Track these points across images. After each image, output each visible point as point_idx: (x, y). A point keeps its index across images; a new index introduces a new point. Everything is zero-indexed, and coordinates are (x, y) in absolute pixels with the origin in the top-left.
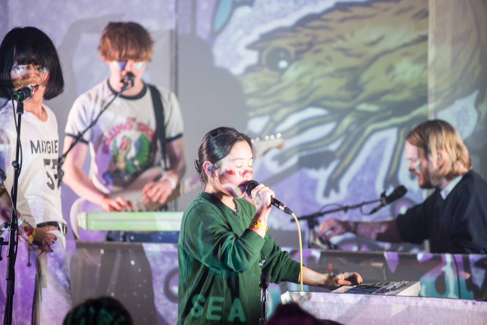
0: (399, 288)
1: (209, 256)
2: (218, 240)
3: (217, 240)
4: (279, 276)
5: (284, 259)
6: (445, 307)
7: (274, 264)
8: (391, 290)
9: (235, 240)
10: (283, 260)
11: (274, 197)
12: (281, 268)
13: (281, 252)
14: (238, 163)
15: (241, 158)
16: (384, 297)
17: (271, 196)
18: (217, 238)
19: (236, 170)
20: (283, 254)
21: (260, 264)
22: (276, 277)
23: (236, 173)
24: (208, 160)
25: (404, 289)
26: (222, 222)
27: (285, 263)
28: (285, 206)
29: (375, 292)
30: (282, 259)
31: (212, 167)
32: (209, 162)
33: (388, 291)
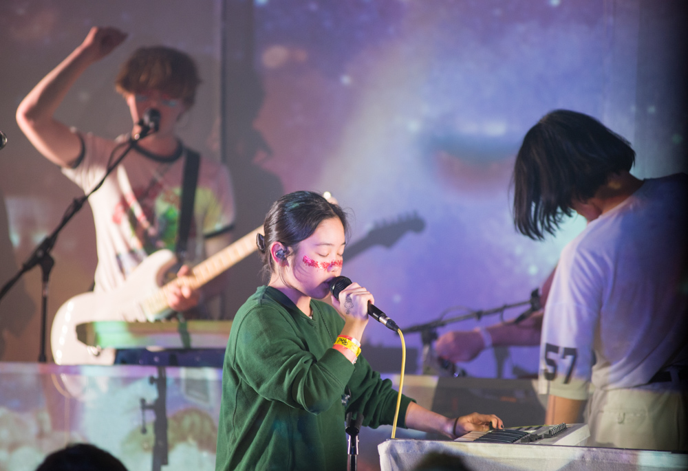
0: (556, 435)
1: (270, 386)
2: (286, 363)
3: (283, 362)
4: (375, 417)
5: (382, 391)
6: (626, 463)
7: (367, 398)
8: (545, 438)
9: (312, 365)
10: (382, 393)
11: (373, 303)
12: (379, 405)
13: (379, 380)
14: (324, 250)
15: (329, 243)
16: (535, 447)
17: (369, 302)
18: (284, 358)
19: (319, 260)
20: (381, 383)
21: (343, 401)
22: (371, 418)
23: (319, 263)
24: (278, 241)
25: (564, 436)
26: (294, 335)
27: (384, 397)
28: (388, 318)
29: (519, 441)
30: (380, 392)
31: (284, 252)
32: (280, 244)
33: (540, 438)
